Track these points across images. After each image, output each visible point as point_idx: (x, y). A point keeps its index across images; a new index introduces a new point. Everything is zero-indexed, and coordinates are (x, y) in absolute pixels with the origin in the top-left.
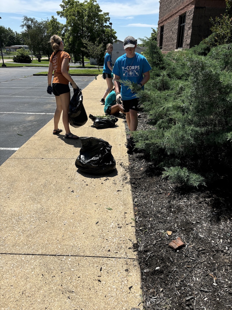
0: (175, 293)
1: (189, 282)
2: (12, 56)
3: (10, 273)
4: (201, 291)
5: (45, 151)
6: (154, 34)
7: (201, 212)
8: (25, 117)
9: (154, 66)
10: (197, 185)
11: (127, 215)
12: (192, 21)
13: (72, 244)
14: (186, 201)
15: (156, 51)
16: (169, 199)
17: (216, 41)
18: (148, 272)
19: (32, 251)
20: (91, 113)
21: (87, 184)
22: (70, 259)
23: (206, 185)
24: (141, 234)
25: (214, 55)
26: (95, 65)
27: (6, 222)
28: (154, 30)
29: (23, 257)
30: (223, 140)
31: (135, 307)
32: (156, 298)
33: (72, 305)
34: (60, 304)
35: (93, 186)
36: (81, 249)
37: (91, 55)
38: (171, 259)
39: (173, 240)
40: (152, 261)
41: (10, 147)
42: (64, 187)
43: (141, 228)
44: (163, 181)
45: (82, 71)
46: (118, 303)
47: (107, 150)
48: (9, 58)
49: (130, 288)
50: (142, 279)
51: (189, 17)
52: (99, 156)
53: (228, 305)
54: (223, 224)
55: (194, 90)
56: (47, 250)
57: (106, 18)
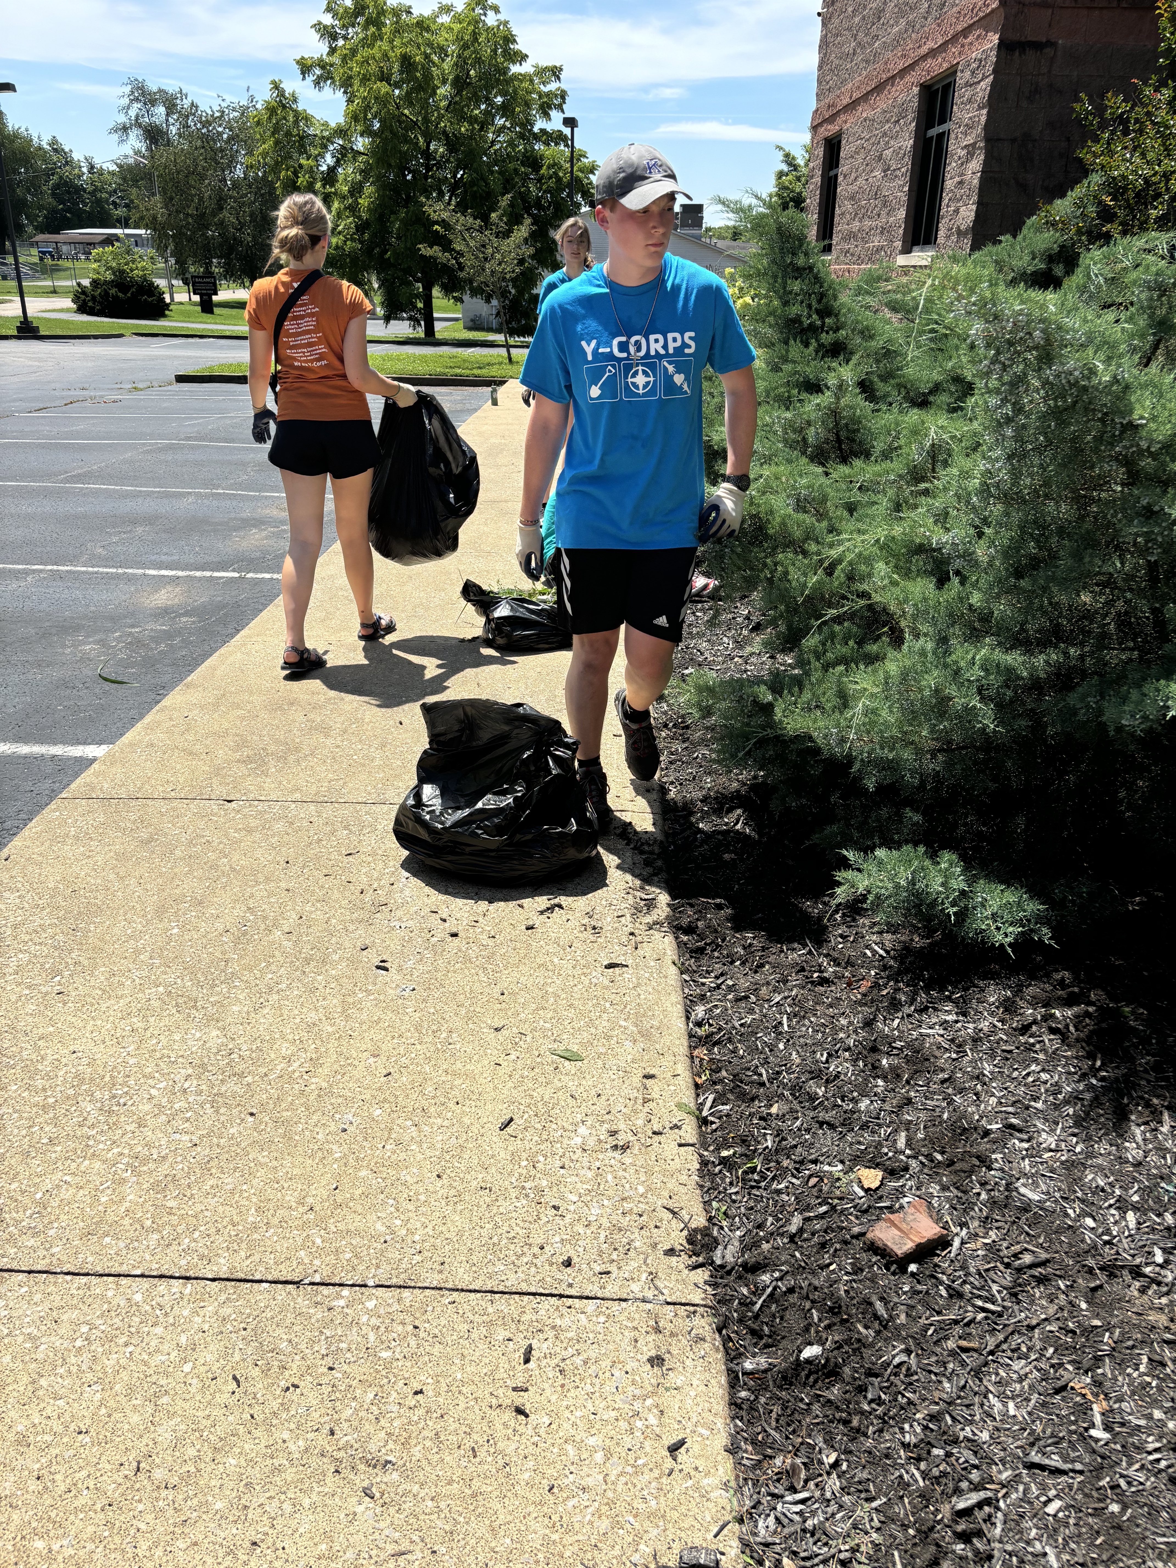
0: (901, 1477)
1: (971, 1422)
2: (68, 283)
3: (74, 1369)
4: (1031, 1466)
5: (238, 761)
6: (790, 177)
7: (1028, 1074)
8: (137, 590)
9: (792, 342)
10: (1008, 940)
11: (656, 1089)
12: (985, 111)
13: (380, 1227)
14: (951, 1018)
15: (801, 261)
16: (866, 1009)
17: (1107, 215)
18: (765, 1371)
19: (183, 1262)
20: (472, 573)
21: (454, 930)
22: (374, 1302)
23: (1052, 942)
24: (728, 1180)
25: (1099, 287)
26: (490, 330)
27: (51, 1115)
28: (787, 155)
29: (138, 1290)
30: (1145, 718)
31: (697, 1543)
32: (803, 1501)
33: (386, 1532)
34: (323, 1526)
35: (484, 939)
36: (426, 1254)
37: (471, 281)
38: (879, 1306)
39: (887, 1215)
40: (782, 1318)
41: (64, 743)
42: (340, 946)
43: (725, 1153)
44: (838, 917)
45: (424, 359)
46: (616, 1524)
47: (556, 759)
48: (54, 292)
49: (674, 1449)
50: (735, 1404)
51: (968, 95)
52: (513, 791)
53: (1164, 1536)
54: (1139, 1138)
55: (997, 465)
56: (256, 1258)
57: (548, 95)
